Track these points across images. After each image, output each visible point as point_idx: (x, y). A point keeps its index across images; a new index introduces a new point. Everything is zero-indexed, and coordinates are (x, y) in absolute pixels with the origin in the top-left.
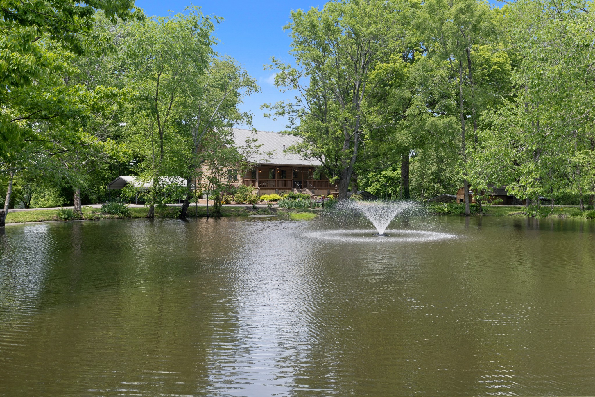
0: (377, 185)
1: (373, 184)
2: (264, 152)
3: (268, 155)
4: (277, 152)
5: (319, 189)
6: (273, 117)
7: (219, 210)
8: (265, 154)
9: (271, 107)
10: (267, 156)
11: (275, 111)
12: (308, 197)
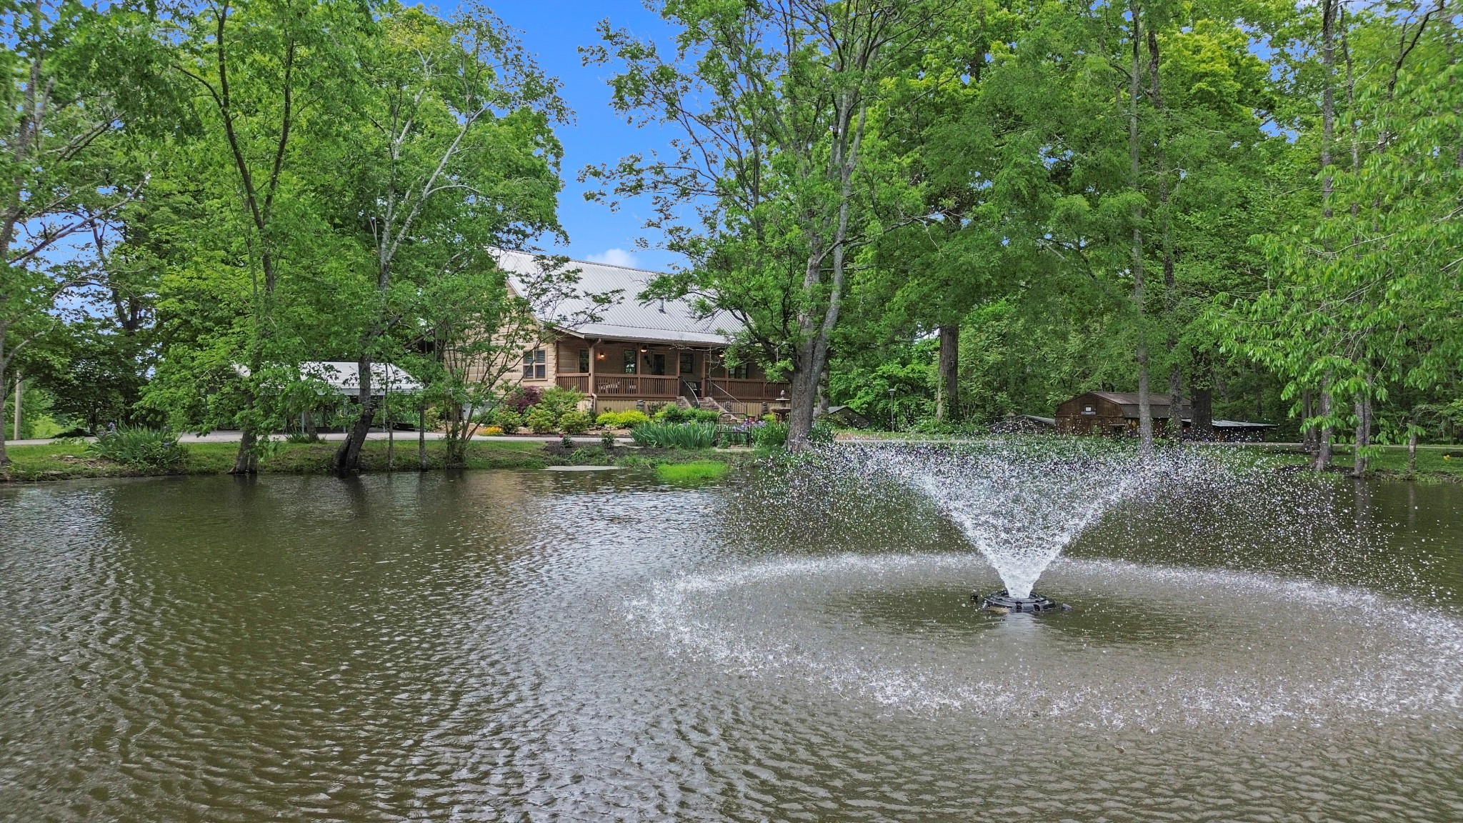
0: (867, 393)
1: (860, 394)
2: (587, 295)
3: (596, 299)
4: (623, 294)
5: (741, 400)
6: (611, 197)
7: (461, 451)
8: (590, 299)
9: (607, 174)
10: (595, 304)
11: (616, 183)
12: (714, 419)
